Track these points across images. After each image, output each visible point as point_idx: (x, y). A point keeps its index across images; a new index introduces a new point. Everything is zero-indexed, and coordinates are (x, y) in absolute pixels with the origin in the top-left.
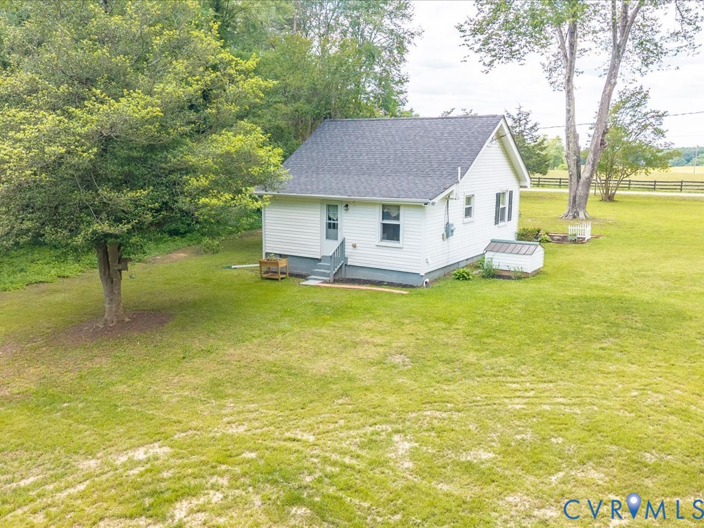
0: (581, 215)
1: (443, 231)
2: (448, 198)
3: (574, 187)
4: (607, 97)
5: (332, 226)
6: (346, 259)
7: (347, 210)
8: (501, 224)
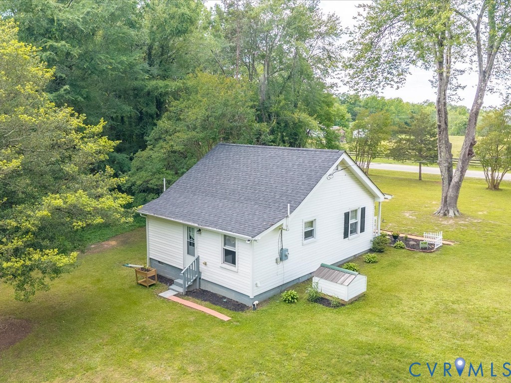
0: (451, 213)
1: (277, 256)
2: (281, 229)
3: (446, 189)
4: (474, 114)
5: (191, 244)
6: (200, 273)
7: (200, 233)
8: (350, 237)
